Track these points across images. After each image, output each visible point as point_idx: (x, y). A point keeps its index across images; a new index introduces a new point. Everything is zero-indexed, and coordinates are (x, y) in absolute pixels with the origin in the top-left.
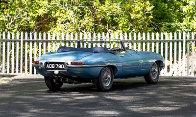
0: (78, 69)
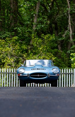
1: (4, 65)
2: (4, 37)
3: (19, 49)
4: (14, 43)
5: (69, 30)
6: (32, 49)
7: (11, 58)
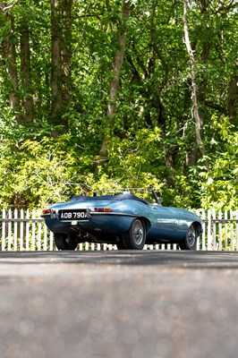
0: (99, 218)
1: (37, 203)
2: (37, 137)
3: (74, 165)
4: (62, 149)
5: (194, 120)
6: (106, 165)
7: (54, 186)
